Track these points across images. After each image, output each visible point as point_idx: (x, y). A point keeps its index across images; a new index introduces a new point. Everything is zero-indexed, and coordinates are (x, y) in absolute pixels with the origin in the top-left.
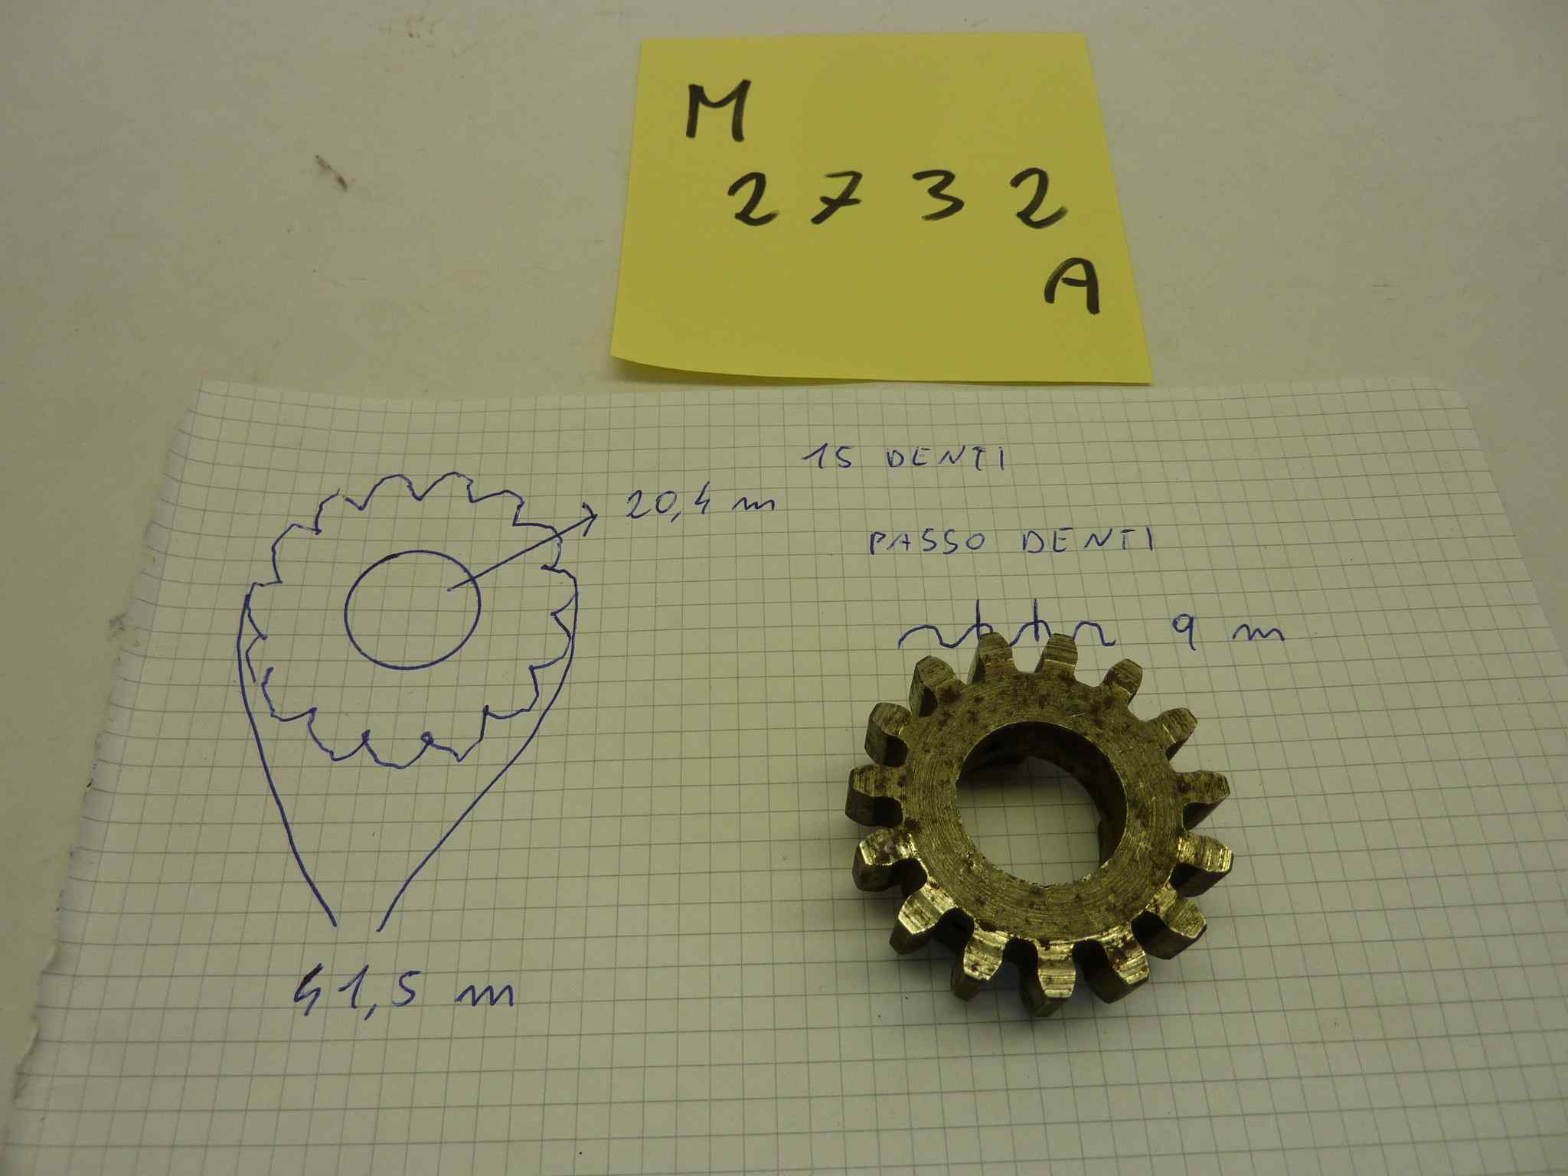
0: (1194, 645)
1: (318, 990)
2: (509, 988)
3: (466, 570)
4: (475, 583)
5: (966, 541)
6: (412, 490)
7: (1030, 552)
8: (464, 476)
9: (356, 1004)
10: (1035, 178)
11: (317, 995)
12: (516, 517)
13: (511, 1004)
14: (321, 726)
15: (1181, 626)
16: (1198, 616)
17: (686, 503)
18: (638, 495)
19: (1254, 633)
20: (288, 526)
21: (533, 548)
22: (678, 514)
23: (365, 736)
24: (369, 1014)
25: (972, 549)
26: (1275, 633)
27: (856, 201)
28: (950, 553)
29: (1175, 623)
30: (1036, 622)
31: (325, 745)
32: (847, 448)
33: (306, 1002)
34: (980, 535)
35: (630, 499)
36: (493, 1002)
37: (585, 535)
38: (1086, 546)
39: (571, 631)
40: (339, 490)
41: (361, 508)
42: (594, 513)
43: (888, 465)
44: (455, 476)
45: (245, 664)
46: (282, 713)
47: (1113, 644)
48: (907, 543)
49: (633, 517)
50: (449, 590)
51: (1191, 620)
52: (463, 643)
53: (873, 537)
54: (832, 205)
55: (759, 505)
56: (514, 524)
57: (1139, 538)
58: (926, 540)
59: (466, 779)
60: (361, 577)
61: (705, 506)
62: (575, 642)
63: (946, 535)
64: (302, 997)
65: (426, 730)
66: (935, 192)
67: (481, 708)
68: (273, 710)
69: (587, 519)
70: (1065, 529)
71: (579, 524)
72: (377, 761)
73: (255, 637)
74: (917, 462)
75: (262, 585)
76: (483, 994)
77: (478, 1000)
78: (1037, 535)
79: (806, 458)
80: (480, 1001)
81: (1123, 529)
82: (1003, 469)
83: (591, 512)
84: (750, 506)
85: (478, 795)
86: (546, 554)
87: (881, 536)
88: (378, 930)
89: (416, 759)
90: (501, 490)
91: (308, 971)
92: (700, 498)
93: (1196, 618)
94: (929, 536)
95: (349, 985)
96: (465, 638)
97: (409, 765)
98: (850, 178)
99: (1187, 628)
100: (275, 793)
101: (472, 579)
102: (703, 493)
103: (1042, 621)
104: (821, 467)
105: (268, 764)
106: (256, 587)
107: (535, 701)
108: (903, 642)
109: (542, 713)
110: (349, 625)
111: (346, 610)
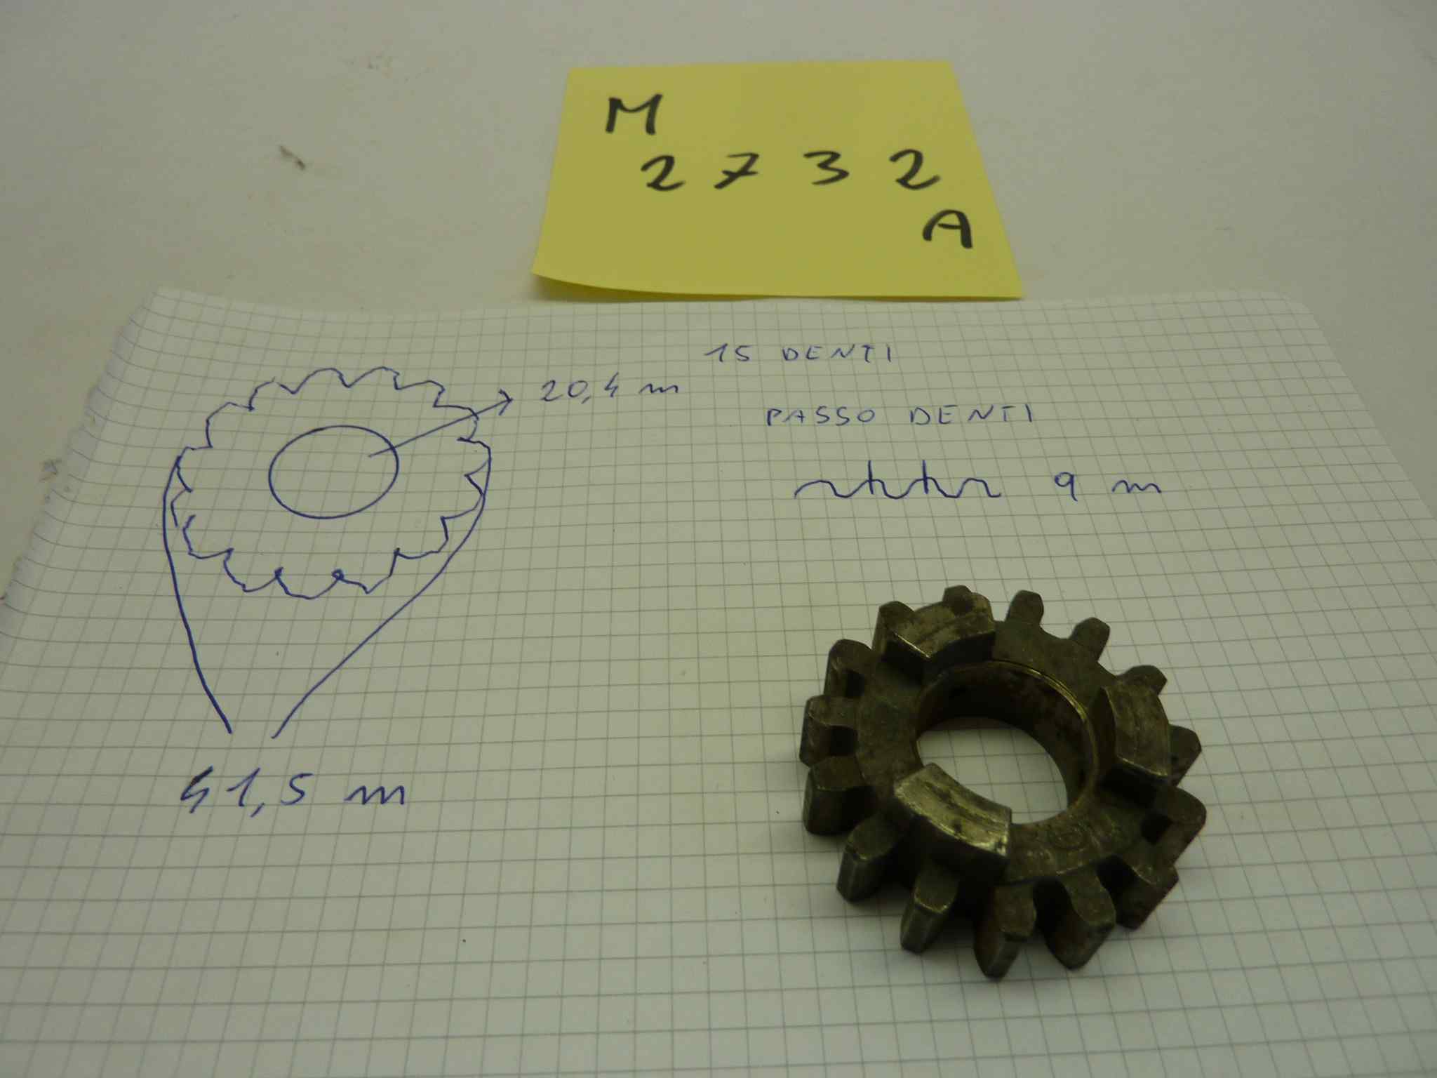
0: (1076, 497)
1: (206, 791)
2: (401, 788)
3: (387, 441)
4: (395, 452)
5: (857, 415)
6: (342, 379)
7: (918, 424)
8: (391, 370)
9: (244, 803)
10: (911, 156)
11: (204, 795)
12: (437, 400)
14: (235, 563)
15: (1062, 482)
16: (1078, 473)
17: (598, 389)
18: (551, 384)
19: (1133, 487)
20: (224, 404)
21: (450, 424)
22: (588, 399)
23: (278, 573)
24: (256, 812)
25: (863, 421)
26: (1152, 487)
27: (753, 173)
28: (843, 424)
29: (1057, 480)
30: (925, 479)
31: (238, 579)
32: (746, 347)
33: (192, 801)
34: (872, 411)
35: (544, 387)
36: (383, 801)
37: (500, 414)
38: (970, 419)
39: (483, 489)
40: (274, 379)
41: (293, 393)
42: (510, 397)
43: (784, 359)
44: (383, 370)
45: (169, 513)
46: (199, 552)
47: (999, 496)
48: (802, 417)
49: (547, 400)
50: (369, 457)
51: (1072, 477)
52: (379, 499)
54: (732, 177)
55: (664, 389)
56: (435, 406)
57: (1018, 412)
58: (819, 415)
59: (372, 609)
60: (288, 445)
62: (487, 496)
63: (838, 411)
64: (190, 796)
65: (338, 568)
66: (824, 166)
67: (393, 550)
68: (191, 549)
69: (502, 402)
70: (950, 406)
71: (495, 406)
73: (181, 490)
74: (810, 357)
75: (193, 449)
76: (374, 794)
77: (369, 798)
78: (924, 411)
79: (708, 354)
80: (371, 801)
81: (1004, 406)
82: (890, 361)
83: (507, 396)
84: (656, 390)
85: (383, 621)
86: (464, 429)
87: (776, 412)
88: (273, 738)
89: (325, 591)
90: (425, 379)
91: (198, 772)
92: (608, 385)
93: (1076, 475)
94: (822, 412)
95: (238, 786)
96: (381, 494)
97: (318, 596)
98: (749, 157)
99: (1068, 483)
100: (184, 618)
101: (392, 448)
102: (611, 382)
103: (931, 478)
104: (721, 361)
105: (181, 593)
106: (187, 451)
107: (445, 545)
108: (799, 494)
109: (451, 554)
110: (273, 482)
111: (270, 470)
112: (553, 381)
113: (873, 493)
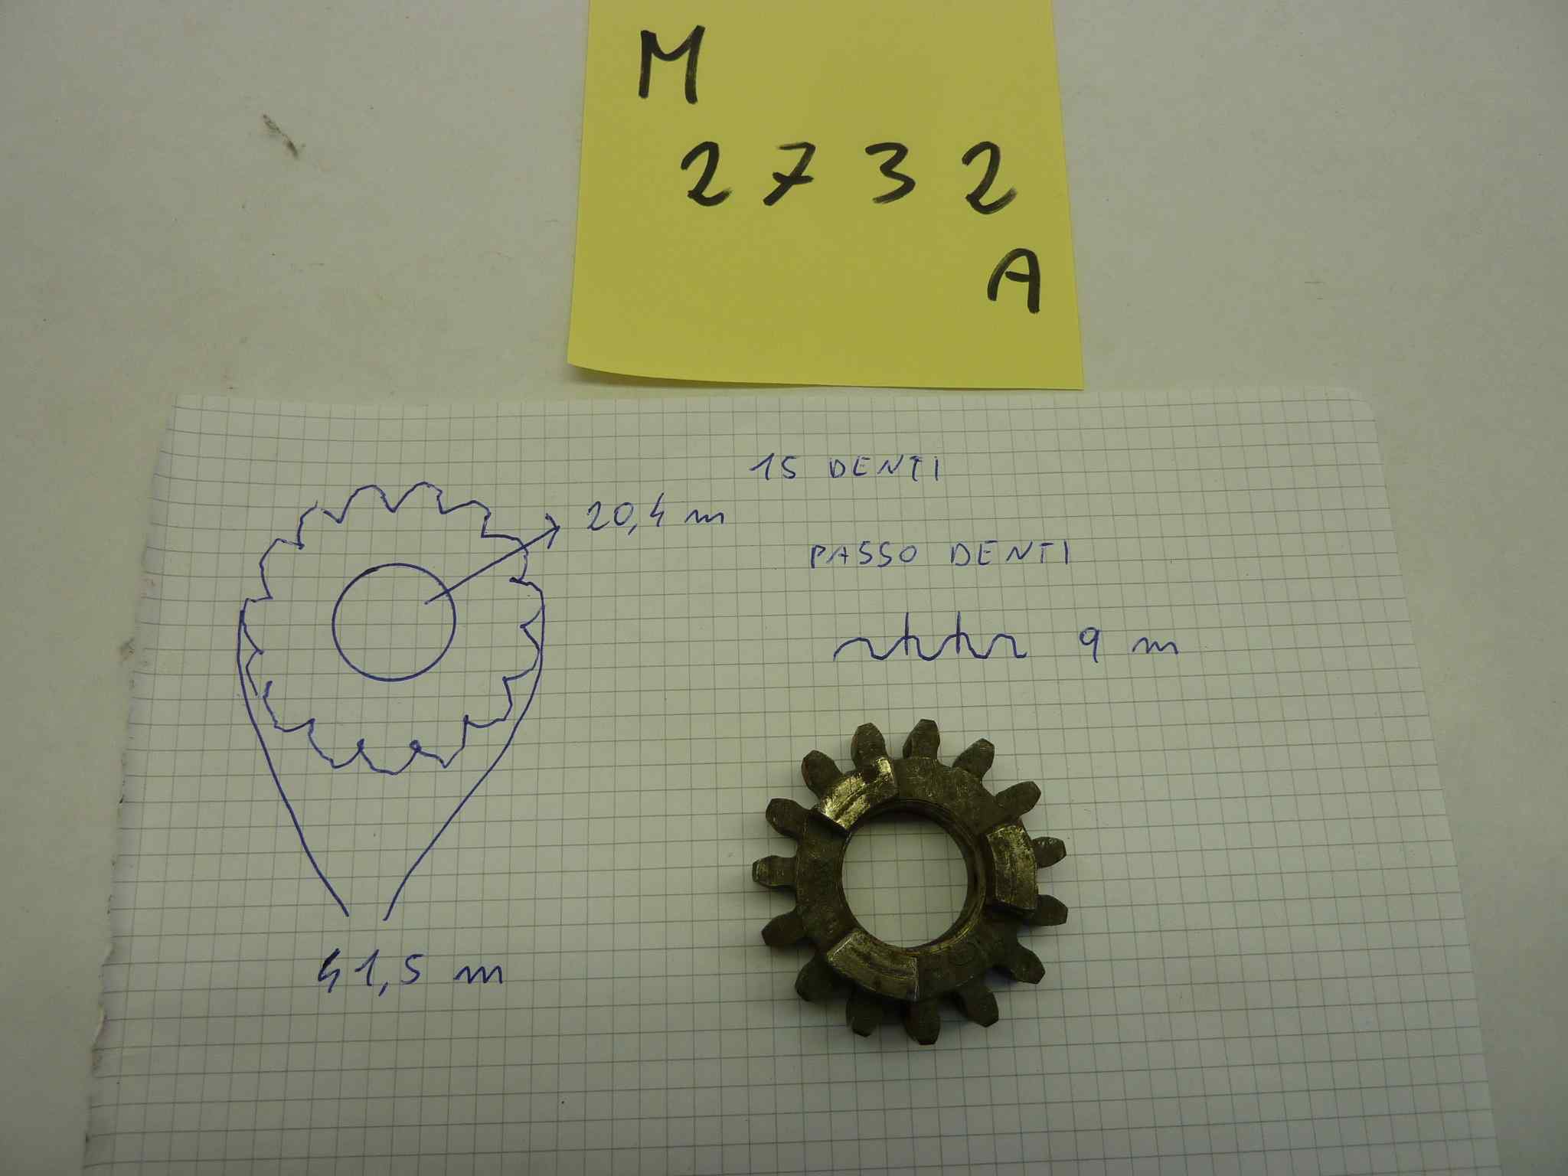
0: (1097, 658)
1: (337, 972)
2: (498, 968)
3: (441, 583)
4: (450, 596)
5: (899, 553)
6: (385, 501)
7: (957, 564)
8: (433, 486)
9: (371, 982)
10: (987, 154)
11: (337, 975)
12: (484, 528)
13: (501, 982)
14: (320, 735)
15: (1087, 639)
16: (1103, 630)
17: (642, 515)
18: (597, 507)
19: (1153, 645)
20: (273, 541)
21: (501, 560)
22: (635, 527)
23: (361, 745)
24: (383, 991)
25: (904, 561)
26: (1170, 646)
27: (808, 179)
28: (885, 565)
29: (1082, 636)
30: (958, 634)
31: (325, 753)
32: (792, 457)
33: (328, 981)
34: (913, 547)
35: (590, 510)
36: (485, 980)
37: (549, 547)
38: (1008, 560)
39: (539, 644)
40: (317, 503)
41: (339, 521)
42: (557, 525)
43: (831, 476)
44: (425, 486)
45: (246, 677)
46: (283, 724)
47: (1024, 656)
48: (845, 556)
49: (593, 529)
50: (426, 603)
51: (1097, 632)
52: (442, 655)
53: (814, 550)
54: (783, 183)
55: (709, 518)
56: (483, 536)
57: (1056, 552)
58: (863, 553)
59: (452, 784)
60: (345, 592)
61: (660, 518)
62: (544, 654)
63: (881, 547)
64: (325, 977)
65: (413, 740)
66: (887, 169)
67: (462, 718)
68: (276, 722)
69: (551, 531)
70: (991, 542)
71: (543, 536)
72: (372, 768)
73: (253, 652)
74: (857, 472)
75: (254, 601)
76: (476, 974)
77: (473, 978)
78: (964, 547)
79: (754, 469)
80: (474, 980)
81: (1043, 542)
82: (937, 479)
83: (554, 524)
84: (701, 519)
85: (463, 799)
86: (513, 566)
87: (821, 550)
88: (386, 919)
89: (407, 765)
90: (468, 501)
91: (328, 955)
92: (654, 511)
93: (1101, 631)
94: (866, 549)
95: (363, 966)
96: (443, 650)
97: (400, 771)
98: (803, 151)
99: (1092, 641)
100: (284, 799)
101: (447, 592)
102: (657, 506)
103: (964, 634)
104: (767, 478)
105: (276, 772)
106: (249, 603)
107: (509, 710)
108: (838, 655)
109: (516, 721)
110: (338, 640)
111: (333, 625)
112: (599, 503)
113: (907, 654)
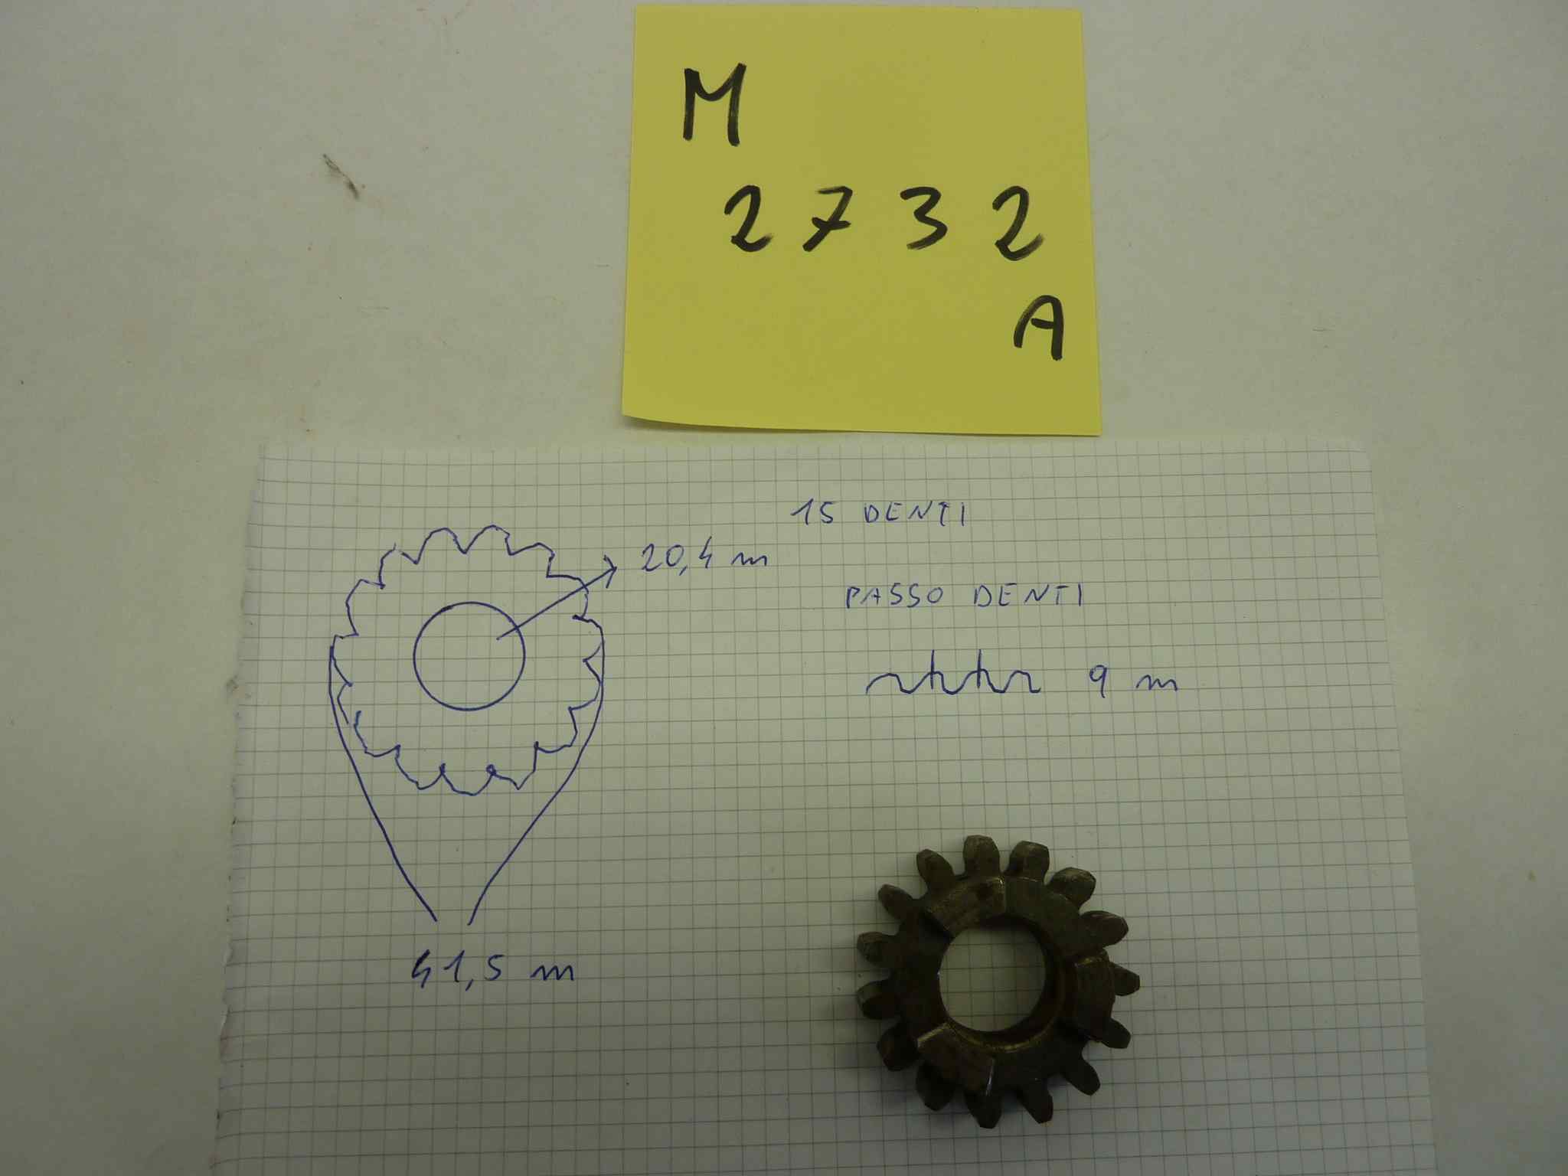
0: (1104, 693)
1: (429, 970)
2: (570, 967)
3: (511, 620)
4: (519, 632)
5: (927, 595)
6: (457, 543)
7: (980, 605)
8: (501, 528)
9: (458, 979)
10: (1016, 199)
11: (428, 972)
12: (549, 568)
13: (572, 979)
14: (406, 760)
15: (1096, 676)
16: (1111, 667)
17: (692, 558)
18: (650, 549)
19: (1155, 683)
20: (356, 582)
21: (564, 598)
22: (685, 568)
23: (442, 769)
24: (469, 986)
25: (931, 601)
26: (1171, 683)
27: (846, 224)
28: (914, 606)
29: (1091, 673)
30: (979, 670)
31: (411, 776)
32: (830, 503)
33: (421, 978)
34: (939, 589)
35: (644, 552)
36: (559, 977)
37: (608, 586)
38: (1026, 601)
39: (600, 676)
40: (395, 545)
41: (416, 562)
42: (614, 566)
43: (865, 520)
44: (494, 529)
45: (337, 708)
46: (373, 750)
47: (1037, 691)
48: (877, 597)
49: (648, 570)
50: (498, 639)
51: (1105, 670)
52: (513, 687)
53: (849, 591)
54: (825, 227)
55: (749, 562)
56: (548, 576)
57: (1071, 594)
58: (893, 594)
59: (525, 804)
60: (423, 629)
61: (708, 560)
62: (604, 687)
63: (910, 589)
64: (418, 974)
65: (490, 763)
66: (921, 214)
67: (533, 744)
68: (366, 747)
69: (609, 571)
70: (1011, 584)
71: (601, 576)
72: (454, 790)
73: (343, 684)
74: (890, 517)
75: (342, 637)
76: (551, 972)
77: (548, 976)
78: (987, 590)
79: (794, 514)
80: (550, 977)
81: (1059, 585)
82: (963, 525)
83: (612, 564)
84: (746, 562)
85: (535, 817)
86: (575, 604)
87: (856, 591)
88: (469, 924)
89: (484, 787)
90: (535, 542)
91: (419, 955)
92: (703, 553)
93: (1109, 669)
94: (896, 590)
95: (451, 965)
96: (514, 682)
97: (479, 792)
98: (841, 195)
99: (1101, 677)
100: (376, 817)
101: (517, 628)
102: (706, 548)
103: (984, 670)
104: (807, 523)
105: (368, 793)
106: (337, 639)
107: (575, 737)
108: (870, 689)
109: (581, 748)
110: (419, 671)
111: (414, 659)
112: (652, 546)
113: (932, 688)
